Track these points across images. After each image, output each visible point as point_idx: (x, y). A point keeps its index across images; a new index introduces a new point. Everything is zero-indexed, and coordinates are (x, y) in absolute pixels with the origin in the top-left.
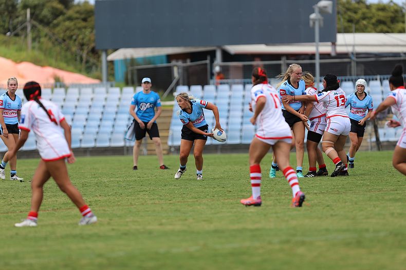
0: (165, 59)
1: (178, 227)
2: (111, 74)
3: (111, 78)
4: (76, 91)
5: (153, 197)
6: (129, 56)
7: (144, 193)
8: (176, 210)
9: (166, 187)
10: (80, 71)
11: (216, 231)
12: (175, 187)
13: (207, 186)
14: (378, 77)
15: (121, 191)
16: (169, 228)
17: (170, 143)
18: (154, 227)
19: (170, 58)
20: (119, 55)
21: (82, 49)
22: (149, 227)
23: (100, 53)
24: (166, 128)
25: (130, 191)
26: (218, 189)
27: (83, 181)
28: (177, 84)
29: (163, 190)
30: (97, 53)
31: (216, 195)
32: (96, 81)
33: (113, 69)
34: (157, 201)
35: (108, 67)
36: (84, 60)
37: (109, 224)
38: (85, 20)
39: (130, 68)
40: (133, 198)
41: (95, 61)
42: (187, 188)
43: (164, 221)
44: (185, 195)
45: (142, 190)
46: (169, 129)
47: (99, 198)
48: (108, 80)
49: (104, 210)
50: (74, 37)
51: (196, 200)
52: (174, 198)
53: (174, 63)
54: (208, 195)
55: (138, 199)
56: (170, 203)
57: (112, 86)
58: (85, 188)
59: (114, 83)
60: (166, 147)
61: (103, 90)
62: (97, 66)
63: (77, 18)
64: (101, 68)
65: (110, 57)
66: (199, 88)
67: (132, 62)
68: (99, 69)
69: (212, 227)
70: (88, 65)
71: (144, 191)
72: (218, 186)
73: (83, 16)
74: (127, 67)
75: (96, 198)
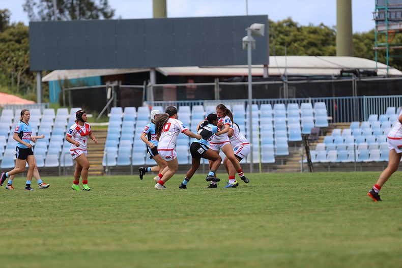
0: (99, 80)
1: (113, 247)
2: (46, 96)
3: (45, 99)
4: (11, 111)
5: (88, 217)
6: (63, 78)
7: (78, 213)
8: (112, 231)
9: (101, 208)
10: (14, 93)
11: (151, 252)
12: (110, 208)
13: (141, 207)
14: (310, 99)
15: (55, 212)
16: (103, 248)
17: (104, 164)
18: (89, 247)
19: (104, 79)
20: (53, 76)
21: (16, 71)
22: (84, 248)
23: (34, 74)
24: (101, 149)
25: (64, 211)
26: (152, 209)
27: (18, 201)
28: (112, 105)
29: (98, 210)
30: (32, 75)
31: (150, 216)
32: (32, 102)
33: (47, 90)
34: (91, 222)
35: (42, 88)
36: (19, 81)
37: (44, 244)
38: (19, 42)
39: (64, 89)
40: (68, 218)
41: (29, 82)
42: (121, 208)
43: (98, 241)
44: (119, 215)
45: (77, 210)
46: (103, 150)
47: (34, 219)
48: (42, 101)
49: (39, 231)
50: (9, 59)
51: (130, 220)
52: (109, 218)
53: (108, 84)
54: (142, 215)
55: (73, 219)
56: (105, 224)
57: (46, 107)
58: (20, 208)
59: (48, 104)
60: (100, 168)
61: (38, 111)
62: (32, 87)
63: (10, 40)
64: (36, 89)
65: (44, 79)
66: (133, 109)
67: (66, 83)
68: (34, 90)
69: (146, 247)
70: (23, 86)
71: (79, 211)
72: (153, 206)
73: (16, 38)
74: (62, 89)
75: (31, 219)
